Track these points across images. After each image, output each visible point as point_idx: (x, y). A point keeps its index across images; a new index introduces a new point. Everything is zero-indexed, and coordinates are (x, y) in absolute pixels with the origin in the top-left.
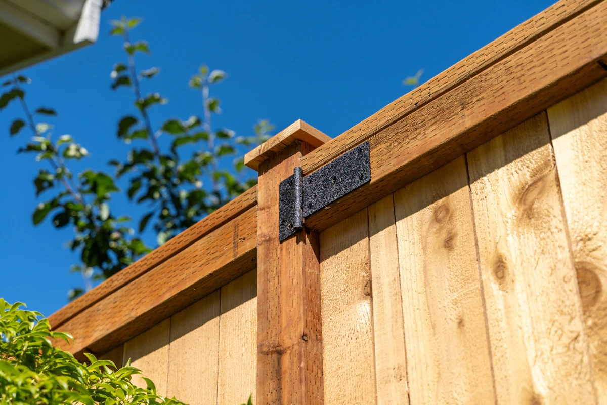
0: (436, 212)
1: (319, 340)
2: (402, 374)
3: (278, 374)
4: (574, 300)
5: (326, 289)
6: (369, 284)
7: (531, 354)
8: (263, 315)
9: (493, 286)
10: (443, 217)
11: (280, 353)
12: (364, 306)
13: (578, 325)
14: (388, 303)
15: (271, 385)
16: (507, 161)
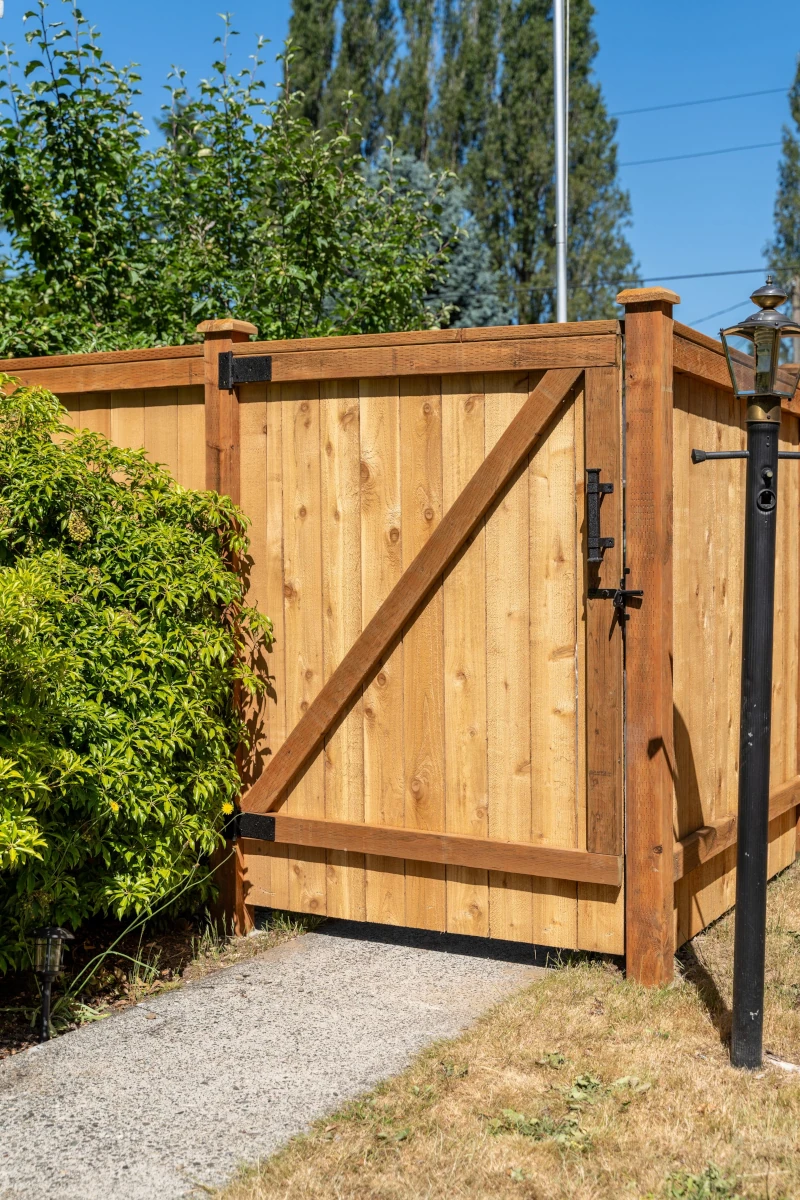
0: (302, 405)
1: (238, 446)
2: (280, 478)
3: (218, 460)
4: (357, 478)
5: (243, 419)
6: (266, 427)
7: (338, 494)
8: (208, 414)
9: (325, 456)
10: (305, 409)
11: (219, 451)
12: (261, 438)
13: (358, 489)
14: (275, 441)
15: (214, 465)
16: (338, 397)
